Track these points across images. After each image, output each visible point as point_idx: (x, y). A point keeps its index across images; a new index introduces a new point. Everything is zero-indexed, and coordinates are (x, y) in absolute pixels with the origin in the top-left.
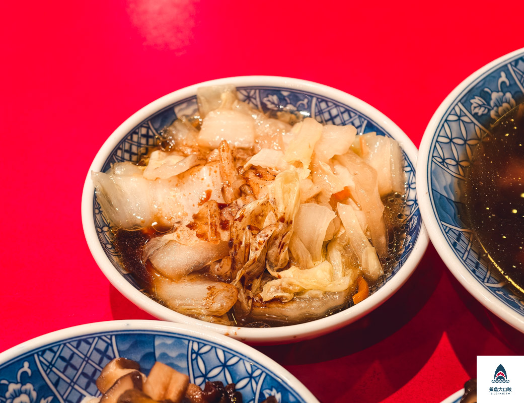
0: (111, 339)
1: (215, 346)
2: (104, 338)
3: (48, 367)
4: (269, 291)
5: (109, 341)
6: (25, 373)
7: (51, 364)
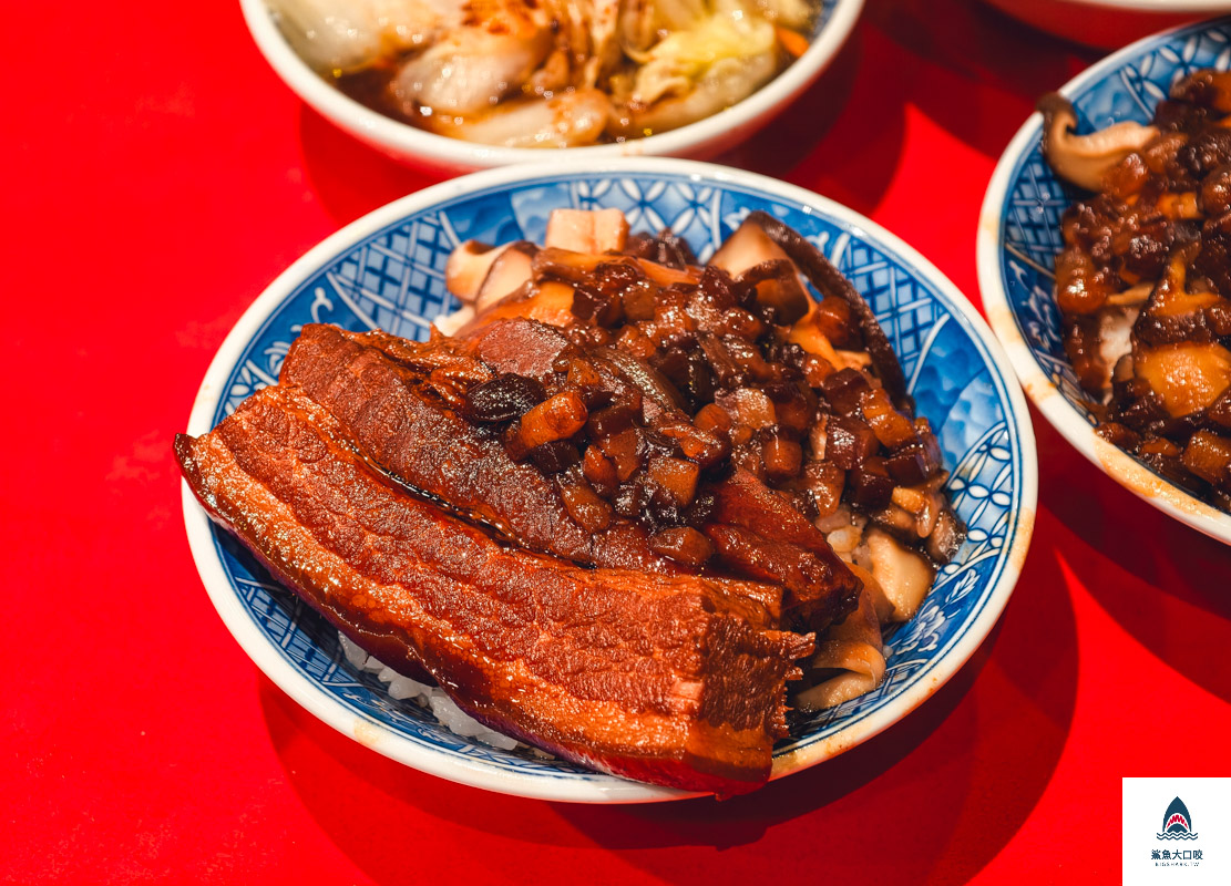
0: (438, 218)
1: (615, 179)
2: (427, 219)
3: (354, 290)
4: (649, 85)
5: (435, 222)
6: (322, 308)
7: (357, 286)
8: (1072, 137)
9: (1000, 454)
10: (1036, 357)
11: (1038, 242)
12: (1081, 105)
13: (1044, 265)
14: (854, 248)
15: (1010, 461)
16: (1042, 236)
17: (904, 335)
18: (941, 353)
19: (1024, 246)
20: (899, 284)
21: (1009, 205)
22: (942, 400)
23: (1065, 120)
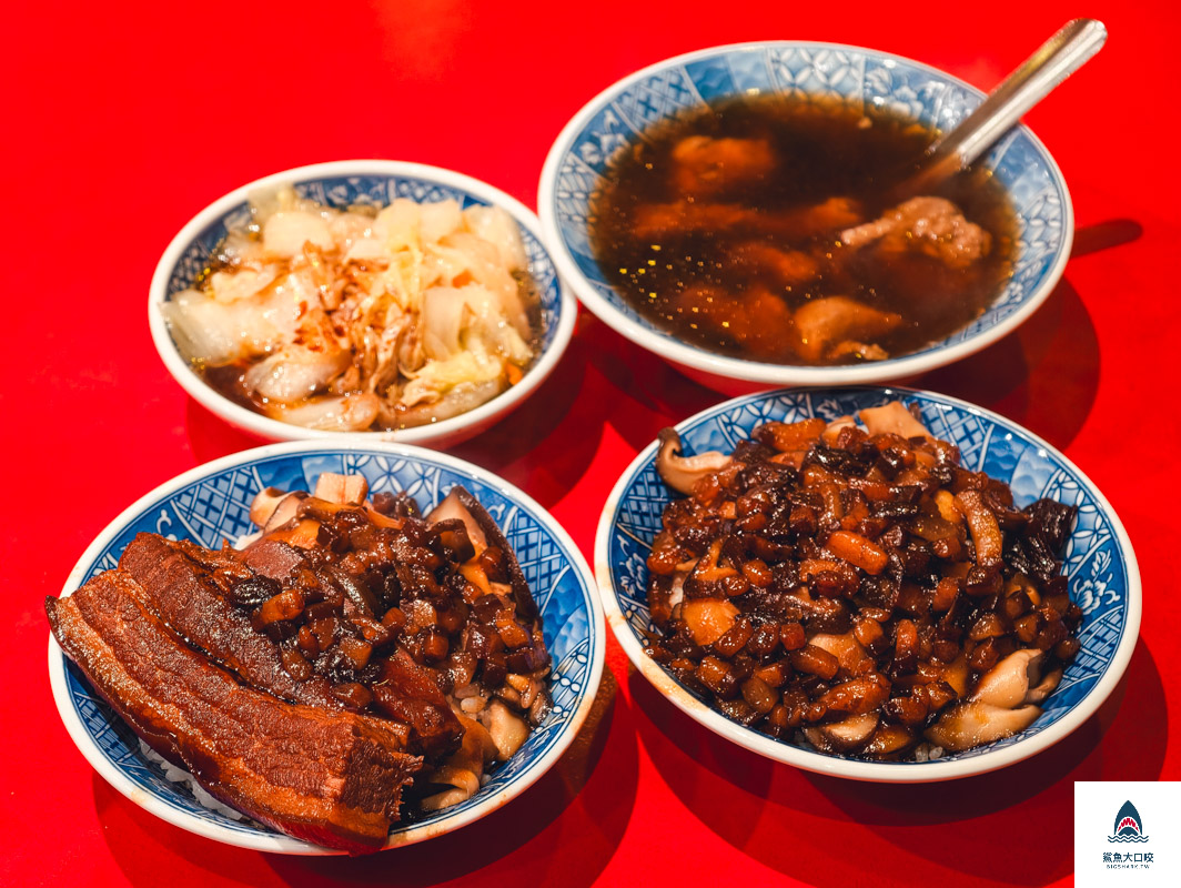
0: (251, 471)
1: (373, 455)
2: (243, 471)
3: (188, 513)
4: (412, 393)
5: (249, 473)
6: (164, 523)
7: (191, 510)
8: (676, 458)
9: (582, 659)
10: (618, 599)
11: (643, 525)
12: (688, 437)
13: (645, 541)
14: (519, 516)
15: (586, 664)
16: (646, 520)
17: (543, 577)
18: (562, 590)
19: (633, 526)
20: (544, 543)
21: (626, 498)
22: (558, 622)
23: (673, 446)
